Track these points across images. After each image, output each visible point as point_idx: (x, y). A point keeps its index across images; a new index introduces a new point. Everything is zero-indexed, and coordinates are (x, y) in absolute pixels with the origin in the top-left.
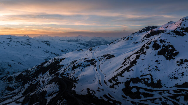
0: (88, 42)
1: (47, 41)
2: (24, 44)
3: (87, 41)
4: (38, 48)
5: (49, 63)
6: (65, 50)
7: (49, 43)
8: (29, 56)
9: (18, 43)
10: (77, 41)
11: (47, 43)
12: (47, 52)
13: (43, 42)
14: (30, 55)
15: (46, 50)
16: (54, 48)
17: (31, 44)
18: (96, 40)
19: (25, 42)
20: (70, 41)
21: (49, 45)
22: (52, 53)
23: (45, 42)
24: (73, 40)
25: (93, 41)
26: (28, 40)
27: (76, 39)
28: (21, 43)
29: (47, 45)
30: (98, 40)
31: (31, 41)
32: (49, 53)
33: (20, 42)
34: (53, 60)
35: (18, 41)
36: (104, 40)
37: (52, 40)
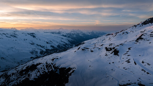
0: (69, 34)
1: (33, 34)
2: (10, 36)
3: (67, 33)
4: (24, 40)
5: (39, 71)
6: (50, 42)
7: (34, 35)
8: (13, 50)
9: (3, 35)
10: (59, 33)
11: (33, 35)
12: (33, 44)
13: (29, 34)
14: (15, 48)
15: (31, 42)
16: (40, 40)
17: (17, 36)
18: (75, 32)
19: (11, 34)
20: (53, 33)
21: (35, 37)
22: (38, 45)
23: (31, 34)
24: (55, 32)
25: (72, 33)
26: (14, 33)
27: (58, 31)
28: (7, 35)
29: (32, 37)
30: (77, 32)
31: (17, 33)
32: (35, 45)
33: (5, 34)
34: (45, 66)
35: (4, 34)
36: (82, 32)
37: (37, 32)
